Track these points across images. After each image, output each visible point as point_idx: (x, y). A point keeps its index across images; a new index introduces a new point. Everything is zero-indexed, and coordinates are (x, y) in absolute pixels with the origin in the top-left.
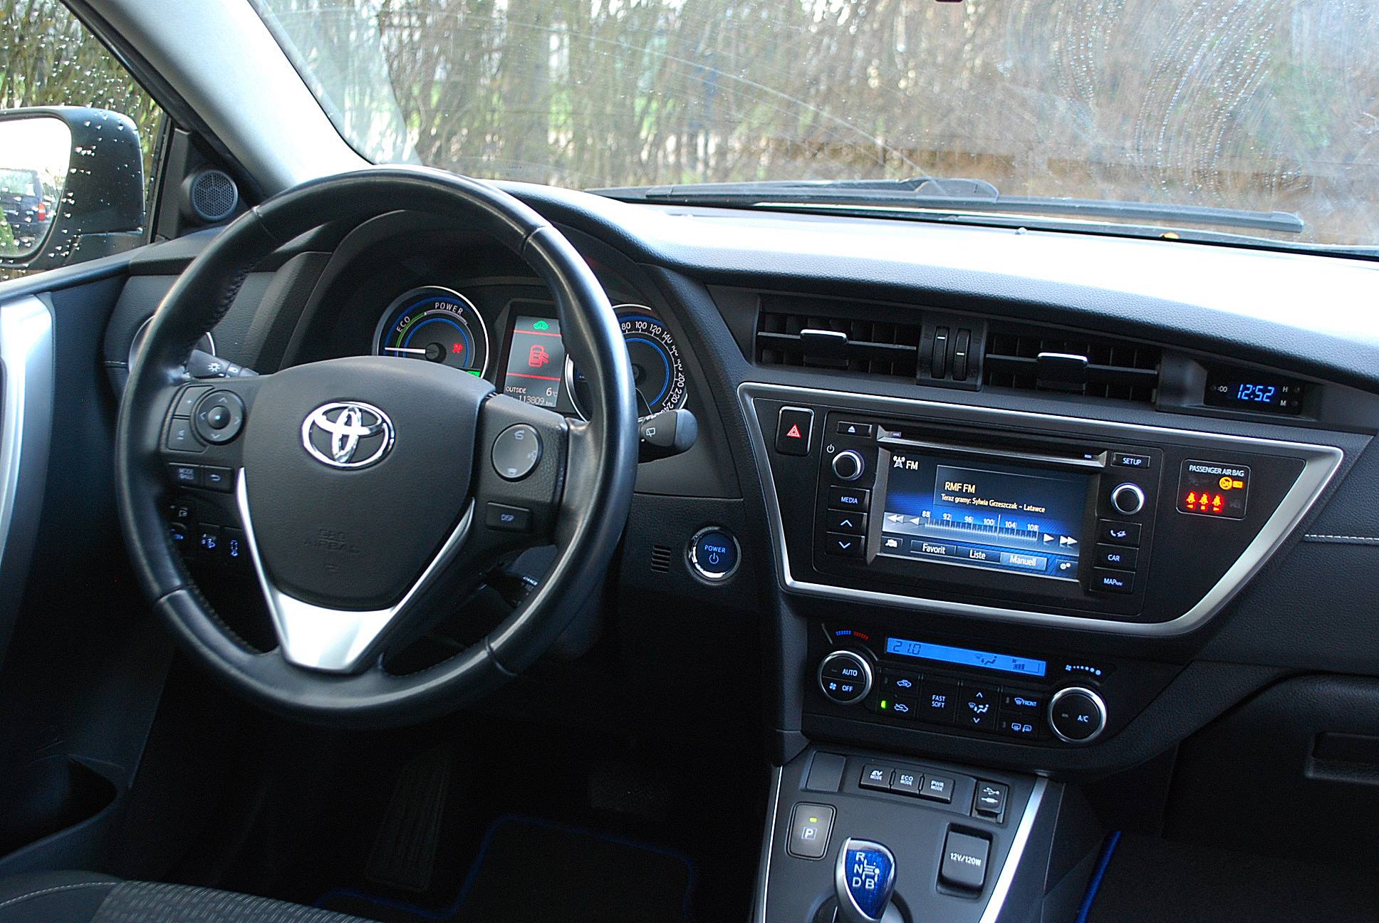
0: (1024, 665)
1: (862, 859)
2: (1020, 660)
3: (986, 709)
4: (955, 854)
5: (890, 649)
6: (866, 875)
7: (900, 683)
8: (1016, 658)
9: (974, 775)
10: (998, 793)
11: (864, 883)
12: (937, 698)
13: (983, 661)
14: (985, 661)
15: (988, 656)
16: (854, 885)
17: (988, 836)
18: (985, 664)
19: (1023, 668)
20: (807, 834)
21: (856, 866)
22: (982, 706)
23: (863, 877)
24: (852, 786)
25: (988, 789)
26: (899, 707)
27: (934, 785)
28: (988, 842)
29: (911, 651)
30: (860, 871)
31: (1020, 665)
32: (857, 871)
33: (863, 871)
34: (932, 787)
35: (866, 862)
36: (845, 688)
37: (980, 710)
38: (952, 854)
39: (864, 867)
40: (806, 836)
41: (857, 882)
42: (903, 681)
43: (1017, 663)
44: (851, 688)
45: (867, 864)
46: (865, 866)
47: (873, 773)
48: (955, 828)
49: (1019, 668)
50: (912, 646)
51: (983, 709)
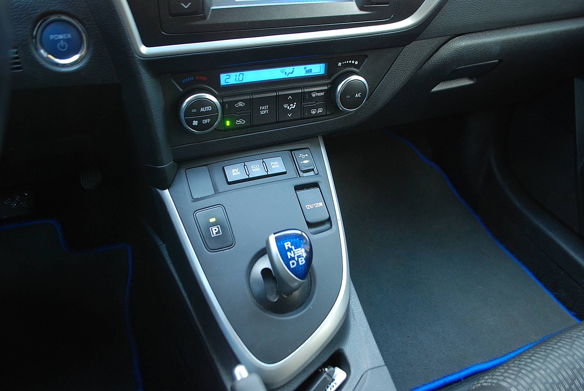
0: (311, 69)
1: (290, 247)
2: (309, 67)
3: (295, 105)
4: (308, 205)
5: (223, 83)
6: (297, 256)
7: (237, 105)
8: (306, 66)
9: (288, 149)
10: (307, 155)
11: (298, 262)
12: (263, 108)
13: (286, 74)
14: (287, 73)
15: (289, 69)
16: (292, 267)
17: (315, 185)
18: (288, 75)
19: (311, 72)
20: (214, 232)
21: (289, 253)
22: (292, 105)
23: (296, 259)
24: (222, 186)
25: (301, 155)
26: (239, 122)
27: (273, 165)
28: (318, 189)
29: (237, 80)
30: (293, 256)
31: (309, 70)
32: (290, 256)
33: (295, 254)
34: (273, 167)
35: (293, 248)
36: (204, 122)
37: (291, 107)
38: (306, 206)
39: (294, 252)
40: (215, 234)
41: (293, 264)
42: (239, 104)
43: (307, 69)
44: (209, 120)
45: (295, 249)
46: (294, 250)
47: (233, 172)
48: (298, 188)
49: (309, 72)
50: (238, 76)
51: (293, 106)
